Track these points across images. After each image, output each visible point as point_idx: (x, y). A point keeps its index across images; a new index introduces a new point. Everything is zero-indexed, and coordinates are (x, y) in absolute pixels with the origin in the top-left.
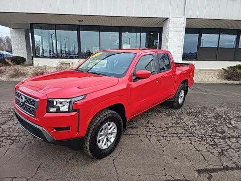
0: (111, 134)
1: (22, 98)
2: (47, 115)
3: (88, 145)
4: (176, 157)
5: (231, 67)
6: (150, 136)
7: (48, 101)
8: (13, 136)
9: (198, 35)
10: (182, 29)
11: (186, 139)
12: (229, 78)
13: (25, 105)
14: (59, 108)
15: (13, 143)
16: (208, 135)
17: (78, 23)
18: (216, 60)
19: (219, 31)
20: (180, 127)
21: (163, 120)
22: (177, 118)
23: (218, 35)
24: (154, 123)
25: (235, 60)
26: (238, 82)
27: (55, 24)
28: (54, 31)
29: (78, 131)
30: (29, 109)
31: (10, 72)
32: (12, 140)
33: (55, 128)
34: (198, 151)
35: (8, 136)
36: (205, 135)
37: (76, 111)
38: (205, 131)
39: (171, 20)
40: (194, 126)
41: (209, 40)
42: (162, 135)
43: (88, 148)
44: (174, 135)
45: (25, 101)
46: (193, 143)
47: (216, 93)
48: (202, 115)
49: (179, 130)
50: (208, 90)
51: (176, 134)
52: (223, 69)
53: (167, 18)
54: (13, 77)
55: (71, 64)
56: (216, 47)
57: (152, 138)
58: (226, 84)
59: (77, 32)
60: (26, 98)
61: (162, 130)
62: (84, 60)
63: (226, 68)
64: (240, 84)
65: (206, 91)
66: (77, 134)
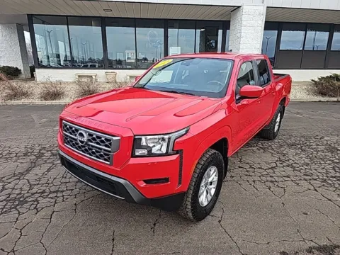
0: (211, 183)
1: (81, 135)
2: (132, 161)
3: (189, 203)
4: (304, 211)
5: (323, 78)
6: (254, 181)
7: (135, 139)
8: (51, 192)
9: (277, 31)
10: (260, 22)
11: (305, 184)
12: (323, 94)
13: (89, 145)
14: (151, 150)
15: (56, 203)
16: (332, 177)
17: (103, 14)
18: (300, 68)
19: (305, 26)
20: (288, 166)
21: (261, 158)
22: (278, 153)
23: (304, 32)
24: (250, 162)
25: (325, 68)
26: (335, 99)
27: (67, 16)
28: (66, 26)
29: (180, 183)
30: (98, 152)
31: (7, 91)
32: (52, 198)
33: (145, 181)
34: (330, 200)
35: (43, 193)
36: (328, 177)
37: (177, 153)
38: (324, 171)
39: (245, 9)
40: (307, 164)
41: (291, 40)
42: (270, 179)
43: (190, 207)
44: (286, 179)
45: (89, 140)
46: (317, 189)
47: (313, 115)
48: (309, 146)
49: (289, 171)
50: (300, 111)
51: (288, 177)
52: (312, 80)
53: (239, 7)
54: (11, 100)
55: (94, 77)
56: (301, 49)
57: (258, 185)
58: (320, 101)
59: (100, 28)
60: (90, 135)
61: (265, 173)
62: (144, 71)
63: (317, 80)
64: (338, 101)
65: (298, 113)
66: (178, 188)
